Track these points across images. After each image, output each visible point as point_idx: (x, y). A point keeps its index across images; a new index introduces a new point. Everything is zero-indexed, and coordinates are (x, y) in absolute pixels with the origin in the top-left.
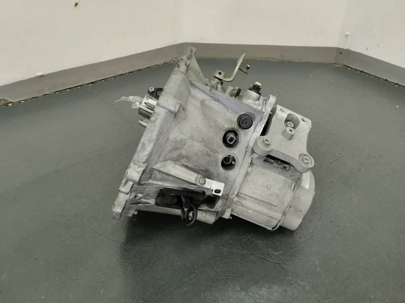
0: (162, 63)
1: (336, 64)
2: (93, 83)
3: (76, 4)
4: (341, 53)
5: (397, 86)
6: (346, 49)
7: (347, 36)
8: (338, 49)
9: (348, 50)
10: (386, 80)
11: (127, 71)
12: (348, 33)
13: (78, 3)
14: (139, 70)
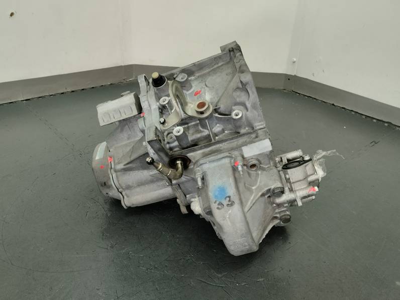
0: (109, 84)
1: (284, 90)
2: (29, 100)
3: (12, 14)
4: (289, 79)
5: (343, 110)
6: (294, 75)
7: (294, 62)
8: (286, 75)
9: (295, 76)
10: (333, 104)
11: (69, 90)
12: (295, 60)
13: (14, 12)
14: (83, 89)
